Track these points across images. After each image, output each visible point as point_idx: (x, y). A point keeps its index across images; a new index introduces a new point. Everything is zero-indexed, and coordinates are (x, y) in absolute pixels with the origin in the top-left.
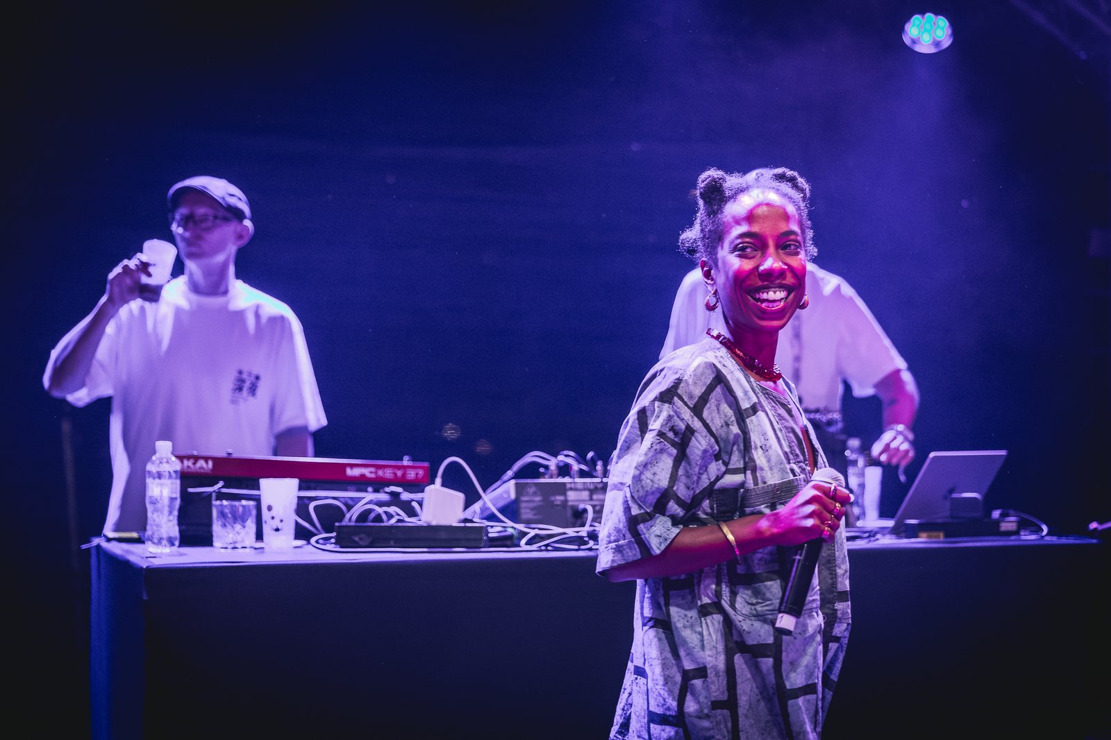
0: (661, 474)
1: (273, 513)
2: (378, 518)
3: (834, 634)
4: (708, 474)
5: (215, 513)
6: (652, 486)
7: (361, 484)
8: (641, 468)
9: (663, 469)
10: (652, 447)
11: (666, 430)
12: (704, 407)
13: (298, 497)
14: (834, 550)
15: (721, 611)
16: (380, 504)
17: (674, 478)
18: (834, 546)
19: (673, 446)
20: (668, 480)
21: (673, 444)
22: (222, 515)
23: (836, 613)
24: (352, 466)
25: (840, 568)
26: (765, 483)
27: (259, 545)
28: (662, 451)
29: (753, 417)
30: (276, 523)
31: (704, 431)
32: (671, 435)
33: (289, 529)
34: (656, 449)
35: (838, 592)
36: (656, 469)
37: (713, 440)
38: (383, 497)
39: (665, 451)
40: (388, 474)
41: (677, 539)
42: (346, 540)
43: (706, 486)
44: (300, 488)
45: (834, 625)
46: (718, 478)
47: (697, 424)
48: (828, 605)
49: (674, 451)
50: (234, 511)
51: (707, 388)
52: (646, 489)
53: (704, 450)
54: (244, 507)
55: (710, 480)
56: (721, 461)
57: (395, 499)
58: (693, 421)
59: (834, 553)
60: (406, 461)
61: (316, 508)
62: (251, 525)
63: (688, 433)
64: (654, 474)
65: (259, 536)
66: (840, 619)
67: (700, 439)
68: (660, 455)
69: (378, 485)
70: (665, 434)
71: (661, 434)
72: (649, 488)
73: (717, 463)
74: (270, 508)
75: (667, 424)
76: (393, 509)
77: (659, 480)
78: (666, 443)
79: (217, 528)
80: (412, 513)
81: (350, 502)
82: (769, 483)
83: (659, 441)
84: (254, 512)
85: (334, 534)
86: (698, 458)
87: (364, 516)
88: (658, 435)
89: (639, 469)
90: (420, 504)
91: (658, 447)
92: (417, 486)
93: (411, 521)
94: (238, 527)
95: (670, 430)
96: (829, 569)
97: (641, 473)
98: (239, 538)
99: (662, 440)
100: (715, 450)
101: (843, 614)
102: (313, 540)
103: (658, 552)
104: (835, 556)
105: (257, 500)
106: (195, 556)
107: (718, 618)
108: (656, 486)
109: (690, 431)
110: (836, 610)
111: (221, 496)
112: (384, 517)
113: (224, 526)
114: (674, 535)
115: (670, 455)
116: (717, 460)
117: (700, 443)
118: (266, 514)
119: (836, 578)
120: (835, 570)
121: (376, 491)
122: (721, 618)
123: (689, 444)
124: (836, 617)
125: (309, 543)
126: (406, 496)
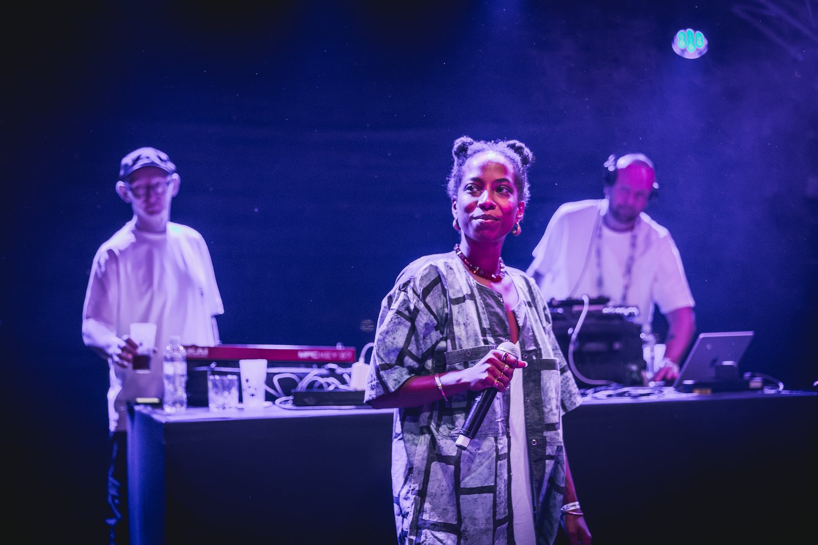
0: (400, 338)
1: (250, 383)
2: (321, 386)
3: (547, 454)
4: (431, 340)
5: (210, 384)
6: (392, 346)
7: (309, 363)
8: (384, 335)
9: (401, 336)
10: (391, 321)
11: (402, 310)
12: (427, 295)
13: (267, 373)
14: (541, 395)
15: (430, 432)
16: (322, 376)
17: (408, 341)
18: (541, 393)
19: (407, 320)
20: (404, 342)
21: (407, 319)
22: (215, 385)
23: (546, 439)
24: (302, 351)
25: (546, 407)
26: (461, 348)
27: (240, 406)
28: (399, 323)
29: (462, 304)
30: (252, 391)
31: (426, 311)
32: (407, 313)
33: (262, 395)
34: (395, 322)
35: (546, 424)
36: (395, 335)
37: (432, 317)
38: (323, 371)
39: (402, 323)
40: (327, 356)
41: (407, 382)
42: (299, 402)
43: (429, 347)
44: (269, 366)
45: (545, 447)
46: (437, 342)
47: (421, 306)
48: (538, 434)
49: (409, 324)
50: (223, 382)
51: (431, 282)
52: (388, 348)
53: (425, 324)
54: (230, 380)
55: (432, 343)
56: (439, 331)
57: (332, 373)
58: (418, 304)
59: (541, 398)
60: (339, 347)
61: (279, 380)
62: (235, 392)
63: (415, 312)
64: (394, 338)
65: (241, 400)
66: (549, 443)
67: (423, 316)
68: (399, 326)
69: (321, 363)
70: (401, 312)
71: (398, 312)
72: (390, 348)
73: (437, 332)
74: (247, 381)
75: (403, 305)
76: (331, 380)
77: (397, 342)
78: (402, 318)
79: (212, 394)
80: (344, 382)
81: (302, 376)
82: (464, 348)
83: (396, 317)
84: (236, 383)
85: (291, 398)
86: (422, 329)
87: (311, 385)
88: (396, 313)
89: (382, 335)
90: (350, 375)
91: (396, 321)
92: (346, 364)
93: (342, 387)
94: (226, 393)
95: (406, 310)
96: (537, 409)
97: (384, 338)
98: (226, 401)
99: (399, 316)
100: (434, 324)
101: (550, 438)
102: (278, 401)
103: (393, 390)
104: (541, 400)
105: (238, 374)
106: (197, 415)
107: (428, 436)
108: (395, 346)
109: (417, 310)
110: (545, 437)
111: (214, 373)
112: (325, 386)
113: (216, 393)
114: (405, 380)
115: (406, 326)
116: (436, 330)
117: (423, 319)
118: (244, 385)
119: (543, 415)
120: (543, 409)
121: (319, 367)
122: (429, 437)
123: (415, 319)
124: (546, 442)
125: (274, 403)
126: (339, 370)
